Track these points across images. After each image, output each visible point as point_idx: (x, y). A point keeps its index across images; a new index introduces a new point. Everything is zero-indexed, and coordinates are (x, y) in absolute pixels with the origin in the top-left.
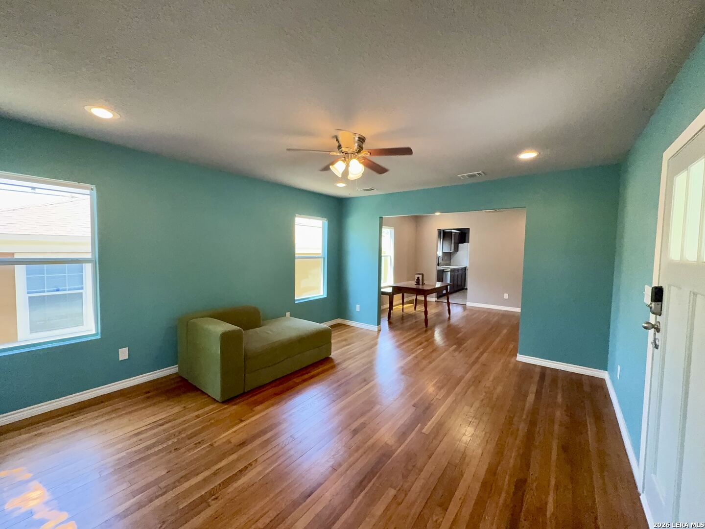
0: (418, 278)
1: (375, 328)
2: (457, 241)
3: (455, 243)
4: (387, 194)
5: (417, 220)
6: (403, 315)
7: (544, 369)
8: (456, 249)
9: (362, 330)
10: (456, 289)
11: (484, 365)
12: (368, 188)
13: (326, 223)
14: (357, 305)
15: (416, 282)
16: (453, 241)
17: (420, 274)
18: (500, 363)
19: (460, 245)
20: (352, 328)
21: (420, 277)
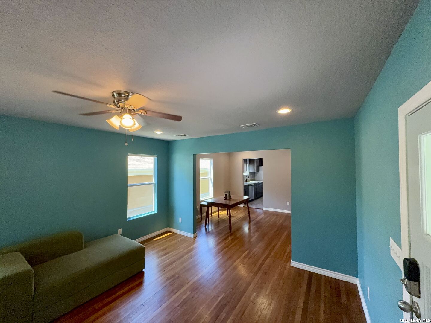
0: (226, 195)
1: (192, 236)
2: (258, 165)
3: (257, 166)
4: (197, 138)
5: (230, 155)
6: (219, 220)
7: (311, 274)
8: (258, 170)
9: (184, 237)
10: (258, 196)
11: (266, 273)
12: (181, 135)
13: (157, 158)
14: (180, 218)
15: (225, 198)
16: (255, 165)
17: (227, 192)
18: (278, 270)
19: (260, 167)
20: (176, 235)
21: (228, 194)
